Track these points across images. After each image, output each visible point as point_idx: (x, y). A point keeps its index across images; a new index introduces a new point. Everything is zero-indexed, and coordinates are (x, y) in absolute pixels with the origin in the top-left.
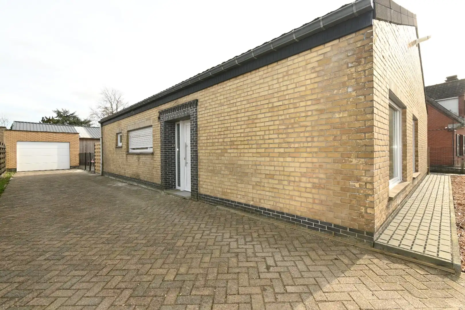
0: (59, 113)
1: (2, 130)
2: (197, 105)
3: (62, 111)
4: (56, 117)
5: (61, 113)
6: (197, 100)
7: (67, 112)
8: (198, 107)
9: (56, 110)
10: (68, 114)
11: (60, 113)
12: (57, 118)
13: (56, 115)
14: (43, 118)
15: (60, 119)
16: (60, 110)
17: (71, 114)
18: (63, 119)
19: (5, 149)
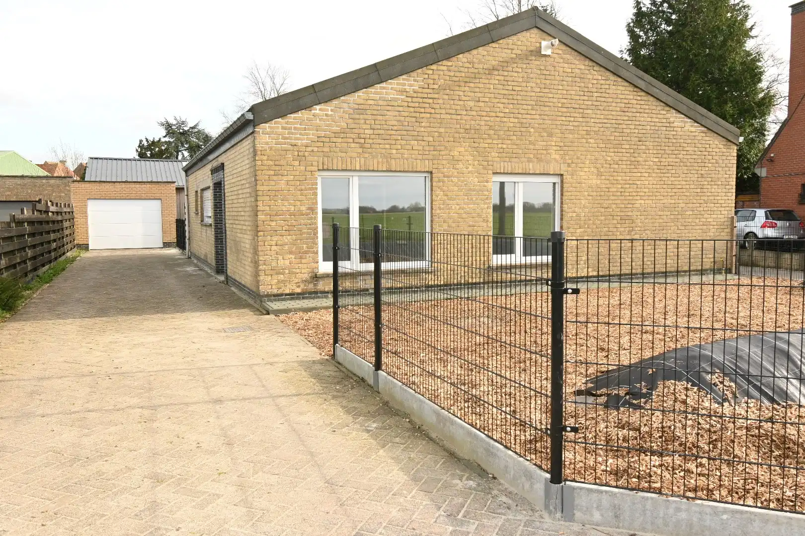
0: (168, 126)
1: (69, 182)
2: (223, 169)
3: (174, 122)
4: (164, 137)
5: (173, 127)
6: (223, 164)
7: (183, 123)
8: (225, 172)
9: (163, 121)
10: (186, 129)
11: (171, 127)
12: (167, 139)
13: (164, 132)
14: (141, 141)
15: (172, 140)
16: (172, 121)
17: (192, 128)
18: (178, 139)
19: (73, 212)
